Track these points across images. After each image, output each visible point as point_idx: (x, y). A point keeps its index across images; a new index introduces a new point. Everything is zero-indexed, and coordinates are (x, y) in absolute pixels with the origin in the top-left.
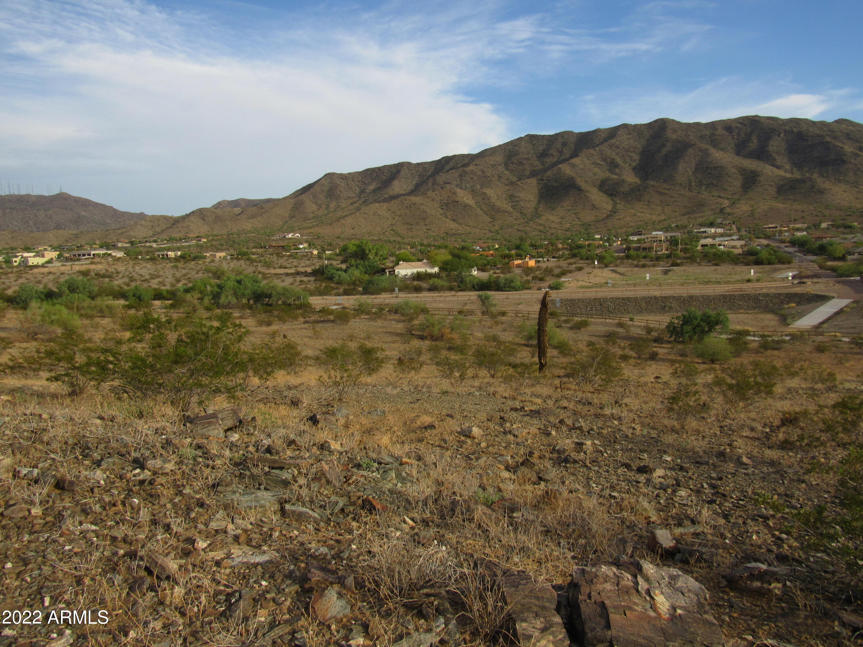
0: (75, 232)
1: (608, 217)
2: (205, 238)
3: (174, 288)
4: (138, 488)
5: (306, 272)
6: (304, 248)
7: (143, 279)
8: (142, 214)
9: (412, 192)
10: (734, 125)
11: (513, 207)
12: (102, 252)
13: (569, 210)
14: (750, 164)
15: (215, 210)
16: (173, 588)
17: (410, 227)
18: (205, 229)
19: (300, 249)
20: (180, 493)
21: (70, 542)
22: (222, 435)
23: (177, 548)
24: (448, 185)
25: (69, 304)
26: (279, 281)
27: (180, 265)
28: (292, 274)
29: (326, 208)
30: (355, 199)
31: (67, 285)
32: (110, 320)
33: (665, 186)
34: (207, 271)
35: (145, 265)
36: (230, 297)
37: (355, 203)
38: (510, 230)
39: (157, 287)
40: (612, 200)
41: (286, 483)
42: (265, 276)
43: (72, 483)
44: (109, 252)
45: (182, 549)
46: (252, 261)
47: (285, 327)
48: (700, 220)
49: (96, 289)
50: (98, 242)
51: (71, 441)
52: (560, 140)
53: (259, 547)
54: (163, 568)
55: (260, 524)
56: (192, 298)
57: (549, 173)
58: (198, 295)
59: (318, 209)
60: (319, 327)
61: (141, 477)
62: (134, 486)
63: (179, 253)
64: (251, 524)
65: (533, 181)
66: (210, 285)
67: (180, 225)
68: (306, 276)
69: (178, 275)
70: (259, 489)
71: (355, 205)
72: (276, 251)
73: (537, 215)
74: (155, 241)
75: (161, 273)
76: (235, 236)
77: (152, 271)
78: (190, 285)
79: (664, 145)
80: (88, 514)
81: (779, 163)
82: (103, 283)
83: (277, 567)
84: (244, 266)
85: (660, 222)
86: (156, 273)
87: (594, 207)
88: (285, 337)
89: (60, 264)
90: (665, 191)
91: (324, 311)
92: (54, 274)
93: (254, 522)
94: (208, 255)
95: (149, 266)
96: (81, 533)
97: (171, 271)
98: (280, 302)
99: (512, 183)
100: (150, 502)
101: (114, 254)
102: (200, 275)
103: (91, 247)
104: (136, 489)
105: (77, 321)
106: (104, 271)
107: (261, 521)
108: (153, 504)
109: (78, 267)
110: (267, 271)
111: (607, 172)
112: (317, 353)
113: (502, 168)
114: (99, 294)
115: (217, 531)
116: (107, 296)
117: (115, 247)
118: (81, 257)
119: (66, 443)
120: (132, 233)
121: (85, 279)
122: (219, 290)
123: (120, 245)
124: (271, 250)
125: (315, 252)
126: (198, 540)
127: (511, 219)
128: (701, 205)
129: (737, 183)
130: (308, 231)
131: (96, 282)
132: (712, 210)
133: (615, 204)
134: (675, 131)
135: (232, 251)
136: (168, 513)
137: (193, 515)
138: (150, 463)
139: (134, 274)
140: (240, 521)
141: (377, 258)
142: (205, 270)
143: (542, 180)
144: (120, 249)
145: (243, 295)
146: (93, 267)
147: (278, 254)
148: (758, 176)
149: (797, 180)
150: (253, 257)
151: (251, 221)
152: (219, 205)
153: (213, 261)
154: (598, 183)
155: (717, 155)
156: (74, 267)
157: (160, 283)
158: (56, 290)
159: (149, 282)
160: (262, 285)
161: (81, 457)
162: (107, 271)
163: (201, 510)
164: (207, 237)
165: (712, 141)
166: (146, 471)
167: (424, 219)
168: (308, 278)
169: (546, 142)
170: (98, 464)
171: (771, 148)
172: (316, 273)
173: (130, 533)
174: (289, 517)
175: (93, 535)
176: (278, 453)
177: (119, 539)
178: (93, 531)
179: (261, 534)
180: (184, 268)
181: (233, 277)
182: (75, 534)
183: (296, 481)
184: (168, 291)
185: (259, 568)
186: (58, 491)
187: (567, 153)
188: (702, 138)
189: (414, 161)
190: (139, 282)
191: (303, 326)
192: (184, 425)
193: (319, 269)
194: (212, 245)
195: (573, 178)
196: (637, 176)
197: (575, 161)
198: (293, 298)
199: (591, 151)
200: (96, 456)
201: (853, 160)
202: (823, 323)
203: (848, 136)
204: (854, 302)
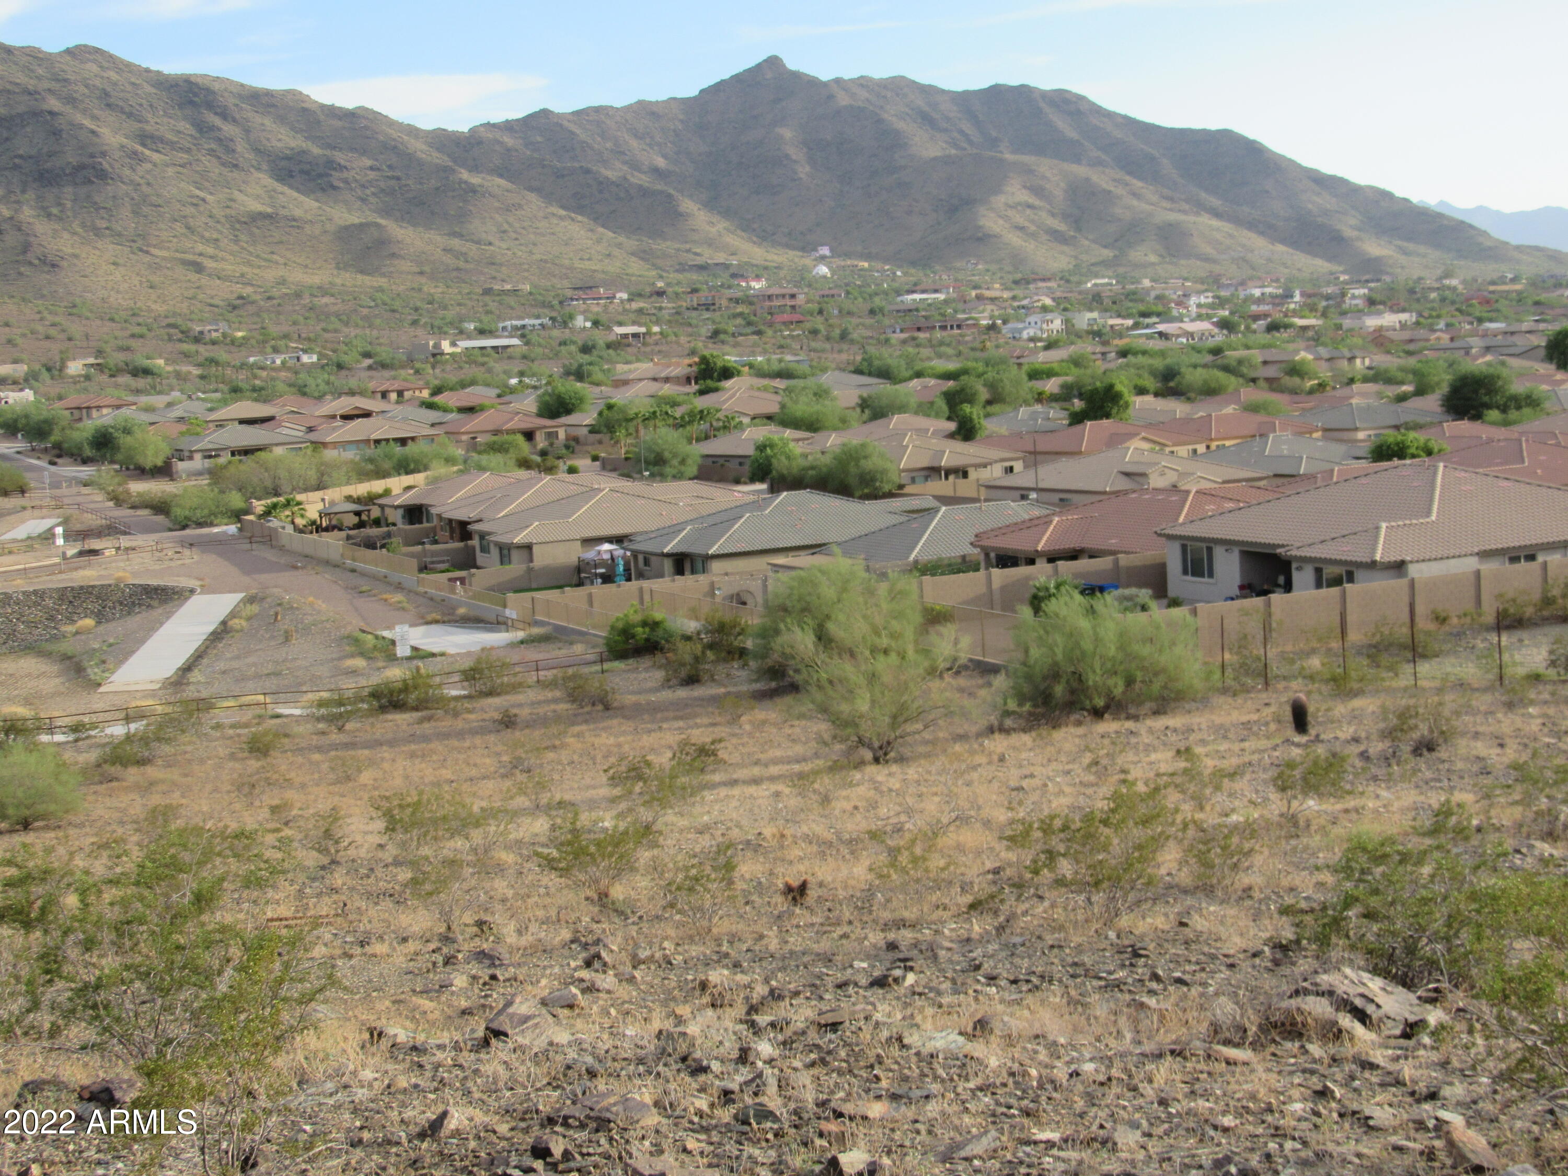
201: (127, 172)
202: (187, 669)
203: (106, 99)
204: (251, 600)
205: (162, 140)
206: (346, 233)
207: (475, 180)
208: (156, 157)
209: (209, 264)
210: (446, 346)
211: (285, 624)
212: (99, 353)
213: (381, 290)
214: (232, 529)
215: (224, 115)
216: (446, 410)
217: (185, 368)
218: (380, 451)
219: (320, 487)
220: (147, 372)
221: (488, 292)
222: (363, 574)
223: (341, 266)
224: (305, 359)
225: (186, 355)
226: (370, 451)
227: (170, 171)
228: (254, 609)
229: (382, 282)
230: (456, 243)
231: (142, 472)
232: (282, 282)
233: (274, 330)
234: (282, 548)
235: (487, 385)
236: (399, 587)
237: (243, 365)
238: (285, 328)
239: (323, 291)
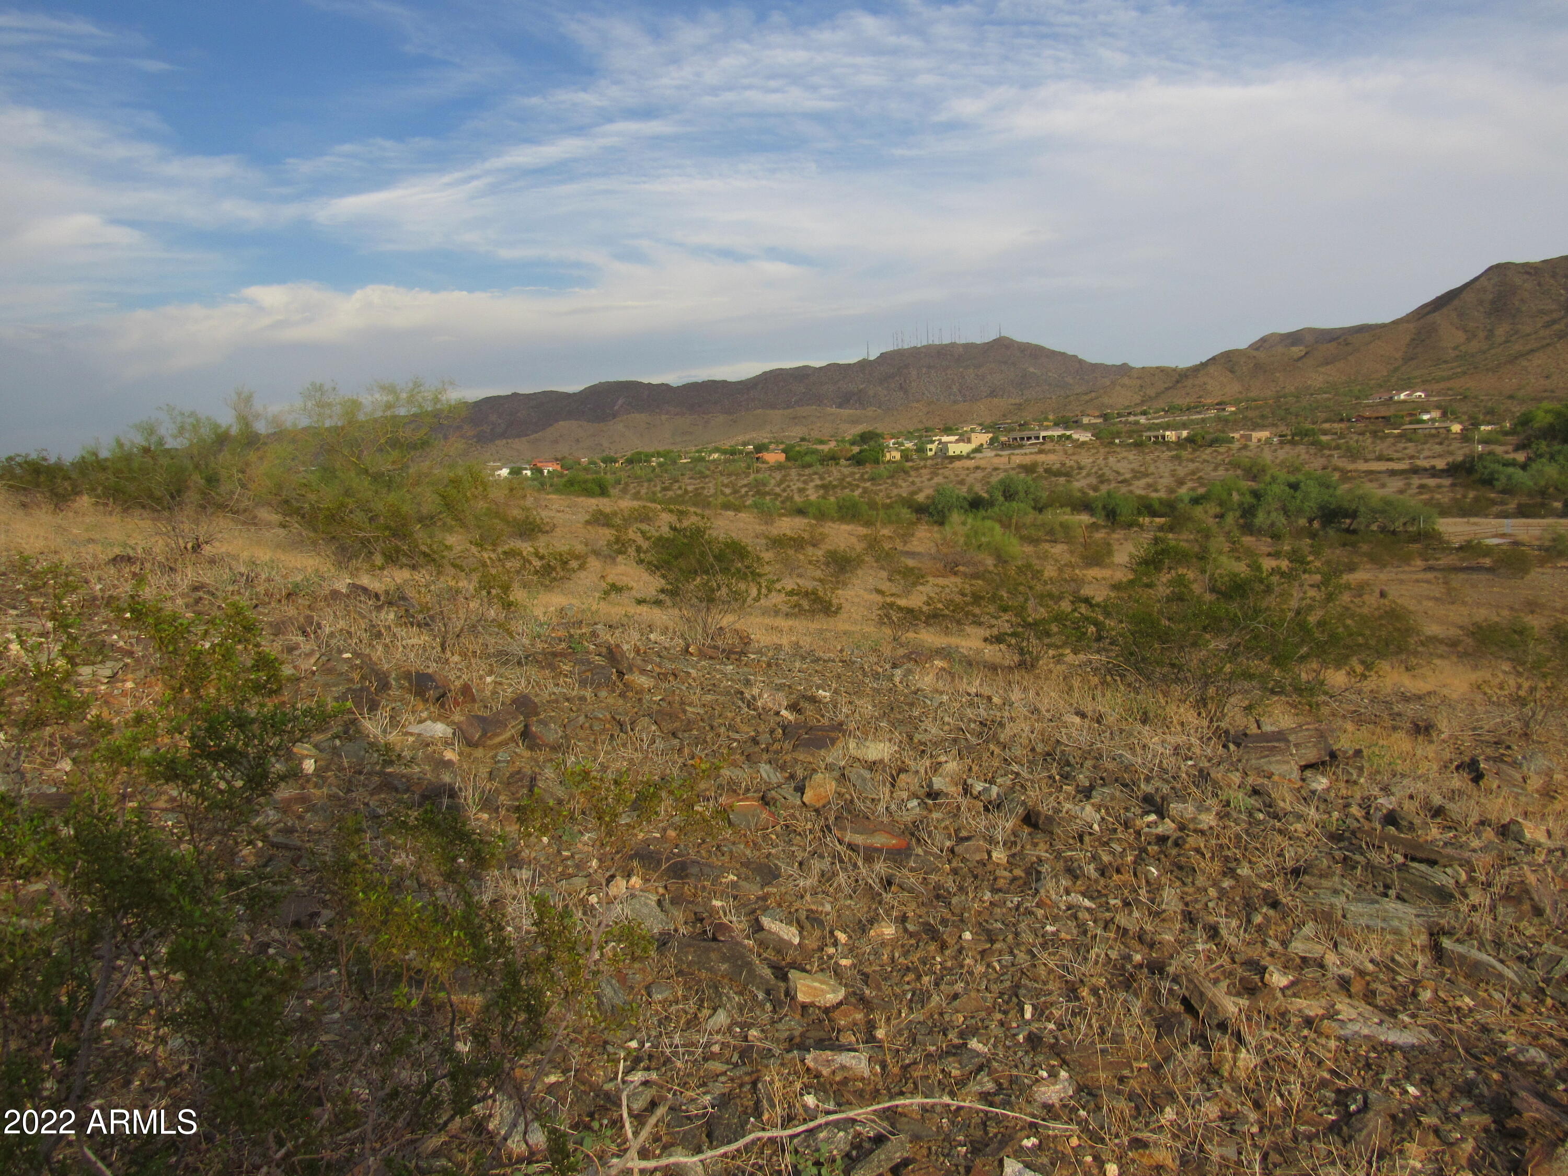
0: (1017, 401)
2: (1231, 404)
3: (1173, 496)
4: (1156, 848)
5: (1433, 467)
6: (1433, 420)
7: (1120, 478)
8: (1125, 365)
12: (1057, 433)
15: (1255, 353)
16: (1235, 1051)
18: (1233, 388)
19: (1423, 422)
20: (1230, 872)
21: (1055, 919)
22: (1295, 775)
23: (1231, 973)
25: (1004, 518)
26: (1375, 485)
27: (1185, 454)
28: (1402, 472)
29: (1487, 338)
30: (1555, 316)
31: (1002, 489)
32: (1065, 547)
34: (1235, 465)
35: (1125, 454)
36: (1274, 515)
37: (1554, 322)
39: (1143, 493)
41: (1443, 896)
42: (1346, 476)
43: (1050, 819)
44: (1068, 433)
45: (1241, 980)
46: (1320, 446)
47: (1383, 576)
49: (1045, 495)
50: (1051, 417)
51: (1040, 748)
53: (1393, 1013)
54: (1213, 1007)
55: (1389, 966)
56: (1204, 514)
58: (1214, 509)
59: (1468, 340)
60: (1457, 580)
61: (1160, 830)
62: (1149, 843)
63: (1185, 433)
64: (1372, 961)
66: (1238, 490)
67: (1189, 382)
68: (1434, 476)
69: (1181, 472)
70: (1386, 895)
71: (1556, 327)
72: (1372, 427)
74: (1144, 413)
75: (1152, 469)
76: (1291, 399)
77: (1135, 466)
78: (1201, 491)
80: (1076, 878)
82: (1056, 485)
83: (1439, 1065)
84: (1304, 456)
86: (1143, 469)
88: (1383, 595)
89: (993, 453)
91: (1469, 548)
92: (984, 469)
93: (1379, 959)
94: (1236, 436)
95: (1131, 457)
96: (1069, 909)
97: (1169, 464)
98: (1374, 527)
100: (1177, 877)
101: (1075, 436)
102: (1221, 472)
103: (1041, 425)
104: (1153, 849)
105: (1017, 549)
106: (1058, 466)
107: (1393, 960)
108: (1184, 884)
109: (1019, 457)
110: (1350, 467)
112: (1453, 632)
114: (1050, 504)
115: (1304, 959)
116: (1062, 506)
117: (1076, 424)
118: (1025, 442)
119: (1033, 750)
120: (1106, 400)
121: (1029, 478)
122: (1254, 501)
123: (1085, 420)
124: (1361, 426)
125: (1456, 428)
126: (1271, 968)
130: (1442, 385)
131: (1045, 483)
135: (1283, 429)
136: (1210, 905)
137: (1258, 919)
138: (1175, 807)
139: (1107, 471)
140: (1352, 952)
142: (1230, 463)
144: (1085, 428)
145: (1300, 511)
146: (1041, 458)
147: (1374, 434)
150: (1324, 438)
151: (1323, 370)
152: (1263, 343)
153: (1245, 447)
156: (1013, 457)
157: (1149, 486)
158: (985, 495)
159: (1130, 485)
160: (1339, 492)
161: (1057, 777)
162: (1063, 465)
163: (1271, 912)
164: (1236, 402)
166: (1167, 820)
168: (1438, 481)
170: (1087, 793)
172: (1453, 470)
173: (1148, 927)
174: (1451, 965)
175: (1087, 916)
176: (1411, 827)
177: (1131, 933)
178: (1088, 909)
179: (1394, 988)
180: (1192, 461)
181: (1283, 475)
182: (1059, 908)
183: (1466, 896)
184: (1161, 501)
185: (1398, 1055)
186: (1027, 830)
190: (1113, 485)
191: (1421, 576)
192: (1224, 746)
193: (1464, 462)
194: (1245, 418)
198: (1402, 520)
200: (1083, 779)
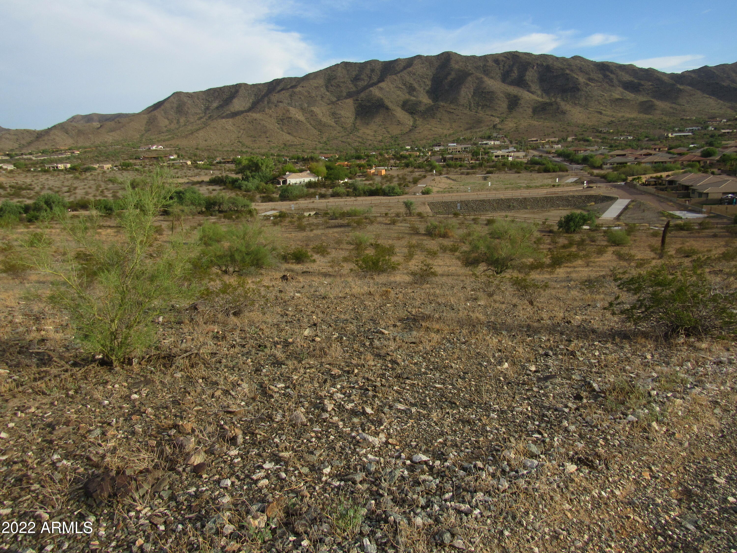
1: (410, 131)
2: (76, 150)
5: (203, 181)
6: (176, 159)
9: (250, 110)
10: (501, 58)
11: (336, 122)
13: (380, 125)
14: (513, 90)
17: (254, 139)
19: (173, 160)
24: (280, 104)
29: (177, 123)
30: (201, 115)
33: (452, 106)
35: (45, 177)
37: (201, 118)
38: (336, 141)
40: (413, 117)
48: (480, 134)
52: (369, 67)
57: (362, 95)
59: (170, 123)
63: (69, 166)
65: (350, 101)
67: (45, 138)
71: (202, 120)
72: (153, 162)
73: (355, 128)
79: (449, 74)
81: (533, 90)
85: (450, 135)
87: (399, 123)
90: (452, 111)
94: (95, 166)
99: (333, 103)
106: (15, 184)
111: (407, 95)
113: (323, 90)
124: (147, 161)
125: (189, 163)
127: (335, 132)
128: (479, 122)
129: (504, 105)
130: (167, 143)
132: (488, 126)
133: (415, 121)
134: (457, 62)
135: (117, 163)
141: (268, 170)
143: (357, 100)
147: (157, 165)
148: (519, 99)
149: (546, 103)
150: (137, 167)
152: (73, 120)
153: (105, 172)
154: (401, 103)
155: (489, 82)
165: (484, 71)
167: (265, 132)
169: (357, 69)
171: (527, 78)
187: (375, 78)
188: (477, 68)
189: (250, 83)
195: (382, 99)
196: (430, 98)
197: (382, 85)
199: (394, 77)
201: (584, 89)
202: (619, 216)
203: (581, 69)
204: (632, 201)
205: (594, 79)
206: (642, 104)
207: (681, 87)
208: (593, 84)
209: (604, 112)
210: (670, 135)
211: (642, 208)
212: (576, 135)
213: (650, 119)
214: (623, 183)
215: (612, 72)
216: (674, 154)
217: (597, 140)
218: (656, 165)
219: (644, 174)
220: (588, 141)
221: (682, 119)
222: (661, 197)
223: (639, 112)
224: (629, 138)
225: (597, 136)
226: (654, 165)
227: (596, 88)
228: (634, 203)
229: (651, 116)
230: (673, 105)
231: (594, 167)
232: (623, 117)
233: (620, 130)
234: (637, 189)
235: (684, 147)
236: (671, 201)
237: (612, 139)
238: (624, 129)
239: (634, 119)
